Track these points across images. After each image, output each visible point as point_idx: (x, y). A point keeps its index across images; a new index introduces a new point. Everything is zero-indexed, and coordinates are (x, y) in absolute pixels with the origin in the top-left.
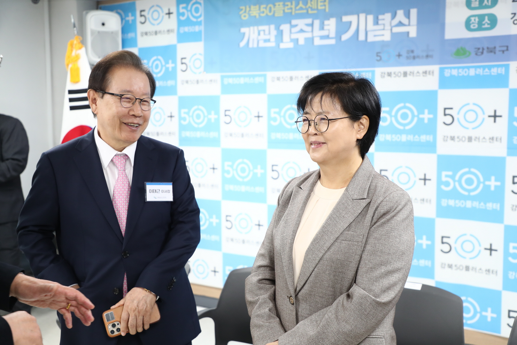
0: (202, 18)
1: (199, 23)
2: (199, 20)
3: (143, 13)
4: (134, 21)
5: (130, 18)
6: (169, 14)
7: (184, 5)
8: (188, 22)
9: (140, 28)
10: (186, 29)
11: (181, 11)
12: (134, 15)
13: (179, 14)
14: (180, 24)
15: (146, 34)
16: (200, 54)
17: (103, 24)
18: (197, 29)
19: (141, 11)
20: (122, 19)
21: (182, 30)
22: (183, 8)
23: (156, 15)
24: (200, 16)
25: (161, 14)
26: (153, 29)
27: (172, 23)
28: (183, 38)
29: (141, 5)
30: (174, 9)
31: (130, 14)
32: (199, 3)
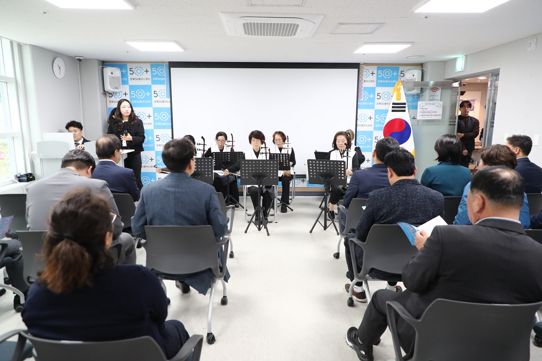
0: (165, 75)
1: (164, 77)
3: (131, 70)
4: (127, 73)
5: (124, 71)
6: (147, 71)
7: (155, 68)
8: (157, 76)
9: (130, 76)
10: (156, 79)
12: (126, 70)
13: (152, 72)
14: (153, 76)
15: (134, 79)
16: (164, 90)
17: (112, 73)
18: (162, 79)
20: (121, 71)
21: (154, 79)
22: (154, 70)
23: (139, 71)
24: (164, 74)
25: (142, 71)
26: (138, 77)
27: (149, 75)
28: (154, 82)
29: (129, 66)
30: (149, 69)
31: (124, 69)
32: (164, 69)
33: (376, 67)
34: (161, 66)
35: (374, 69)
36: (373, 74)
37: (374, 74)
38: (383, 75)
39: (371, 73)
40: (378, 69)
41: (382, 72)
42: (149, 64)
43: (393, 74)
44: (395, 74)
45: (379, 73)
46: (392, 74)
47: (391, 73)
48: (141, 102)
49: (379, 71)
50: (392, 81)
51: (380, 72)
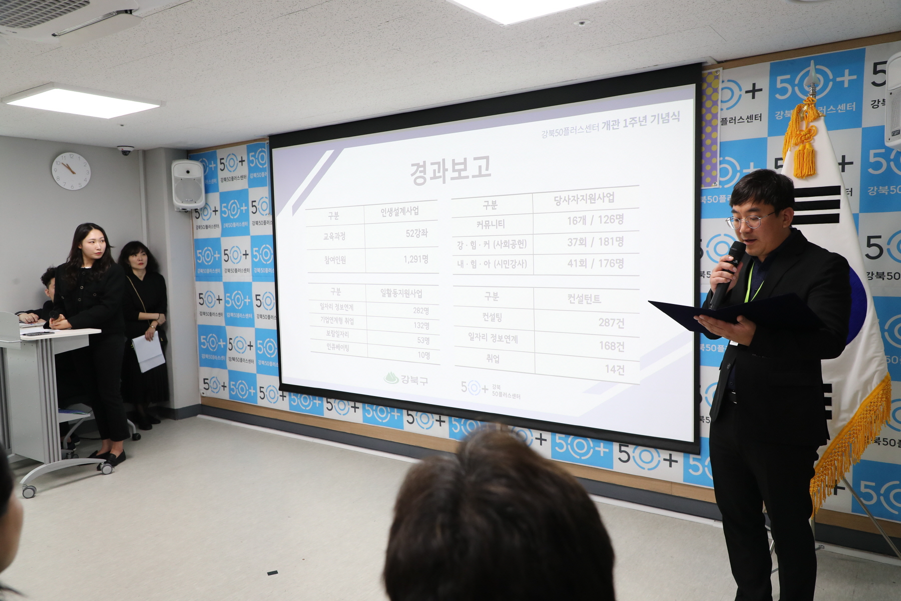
0: (267, 165)
1: (265, 170)
2: (264, 167)
3: (222, 161)
4: (216, 168)
5: (213, 166)
6: (242, 161)
7: (253, 154)
8: (256, 169)
9: (221, 175)
10: (255, 175)
11: (251, 158)
12: (215, 163)
13: (250, 162)
14: (251, 170)
15: (225, 179)
16: (266, 198)
17: (188, 172)
18: (263, 175)
19: (221, 159)
20: (204, 167)
21: (252, 176)
22: (252, 156)
23: (232, 163)
24: (265, 163)
25: (236, 162)
26: (230, 175)
27: (244, 170)
28: (253, 183)
29: (220, 153)
30: (245, 158)
31: (212, 162)
32: (264, 152)
33: (766, 66)
34: (262, 148)
35: (760, 75)
36: (754, 91)
37: (761, 90)
38: (793, 90)
39: (747, 92)
40: (774, 73)
41: (791, 82)
42: (245, 146)
43: (838, 79)
44: (847, 78)
45: (779, 85)
46: (834, 80)
47: (831, 77)
48: (234, 225)
49: (779, 78)
50: (836, 107)
51: (782, 81)
